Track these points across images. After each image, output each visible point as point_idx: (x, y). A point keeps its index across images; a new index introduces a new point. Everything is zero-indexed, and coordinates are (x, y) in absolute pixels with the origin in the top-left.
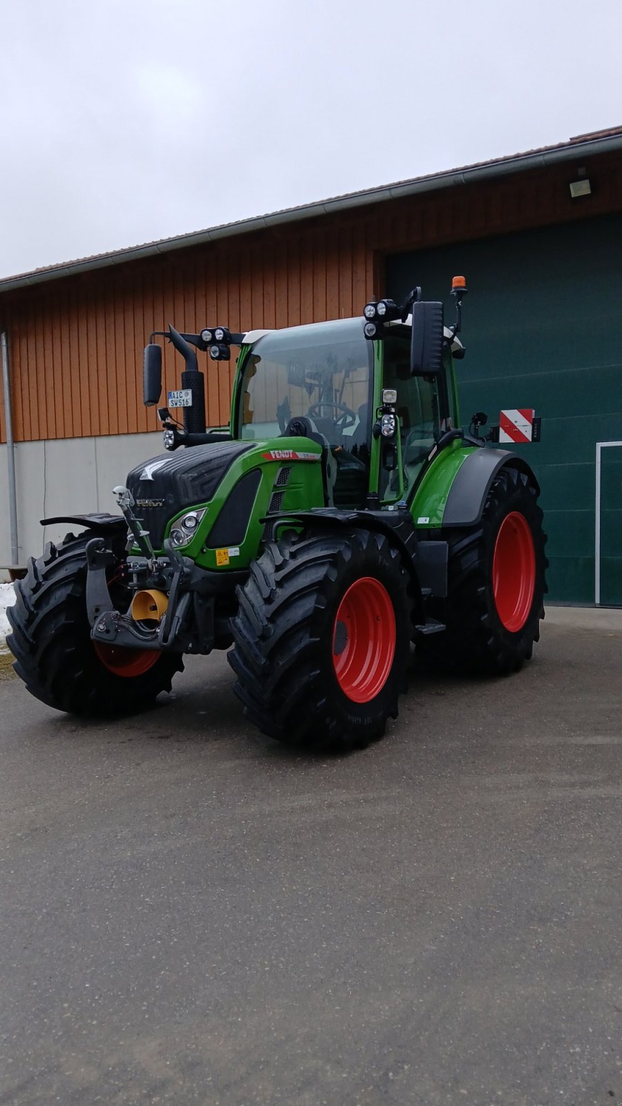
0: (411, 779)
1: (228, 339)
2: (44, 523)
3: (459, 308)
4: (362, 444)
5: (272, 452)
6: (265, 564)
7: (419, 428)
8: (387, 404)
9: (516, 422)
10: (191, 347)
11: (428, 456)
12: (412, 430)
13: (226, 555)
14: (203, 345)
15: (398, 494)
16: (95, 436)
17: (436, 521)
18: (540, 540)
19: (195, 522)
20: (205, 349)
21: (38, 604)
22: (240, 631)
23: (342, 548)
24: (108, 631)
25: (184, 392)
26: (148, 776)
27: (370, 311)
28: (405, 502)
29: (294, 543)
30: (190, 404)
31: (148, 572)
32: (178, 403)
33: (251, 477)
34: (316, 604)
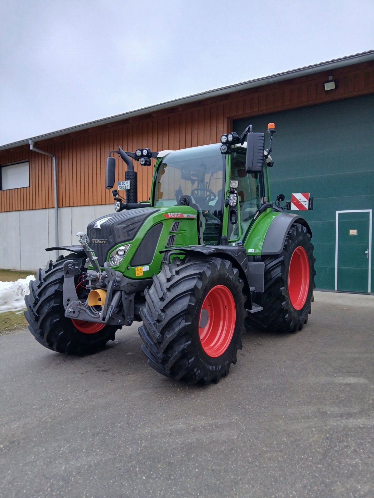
0: (244, 408)
1: (150, 155)
2: (48, 250)
3: (271, 140)
4: (219, 210)
5: (169, 214)
6: (162, 277)
7: (249, 202)
8: (233, 188)
9: (300, 199)
10: (130, 158)
11: (254, 216)
12: (246, 203)
13: (141, 271)
14: (137, 158)
15: (237, 238)
16: (95, 205)
17: (258, 251)
18: (312, 260)
19: (123, 252)
20: (138, 160)
21: (40, 295)
22: (145, 316)
23: (205, 269)
24: (74, 312)
25: (126, 182)
26: (90, 400)
27: (224, 139)
28: (241, 241)
29: (178, 266)
30: (129, 188)
31: (97, 279)
32: (123, 188)
33: (157, 227)
34: (189, 302)
